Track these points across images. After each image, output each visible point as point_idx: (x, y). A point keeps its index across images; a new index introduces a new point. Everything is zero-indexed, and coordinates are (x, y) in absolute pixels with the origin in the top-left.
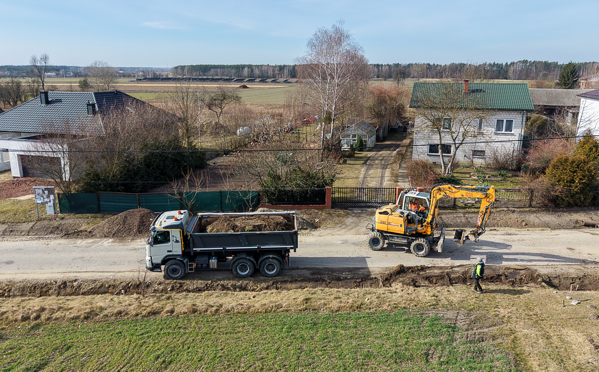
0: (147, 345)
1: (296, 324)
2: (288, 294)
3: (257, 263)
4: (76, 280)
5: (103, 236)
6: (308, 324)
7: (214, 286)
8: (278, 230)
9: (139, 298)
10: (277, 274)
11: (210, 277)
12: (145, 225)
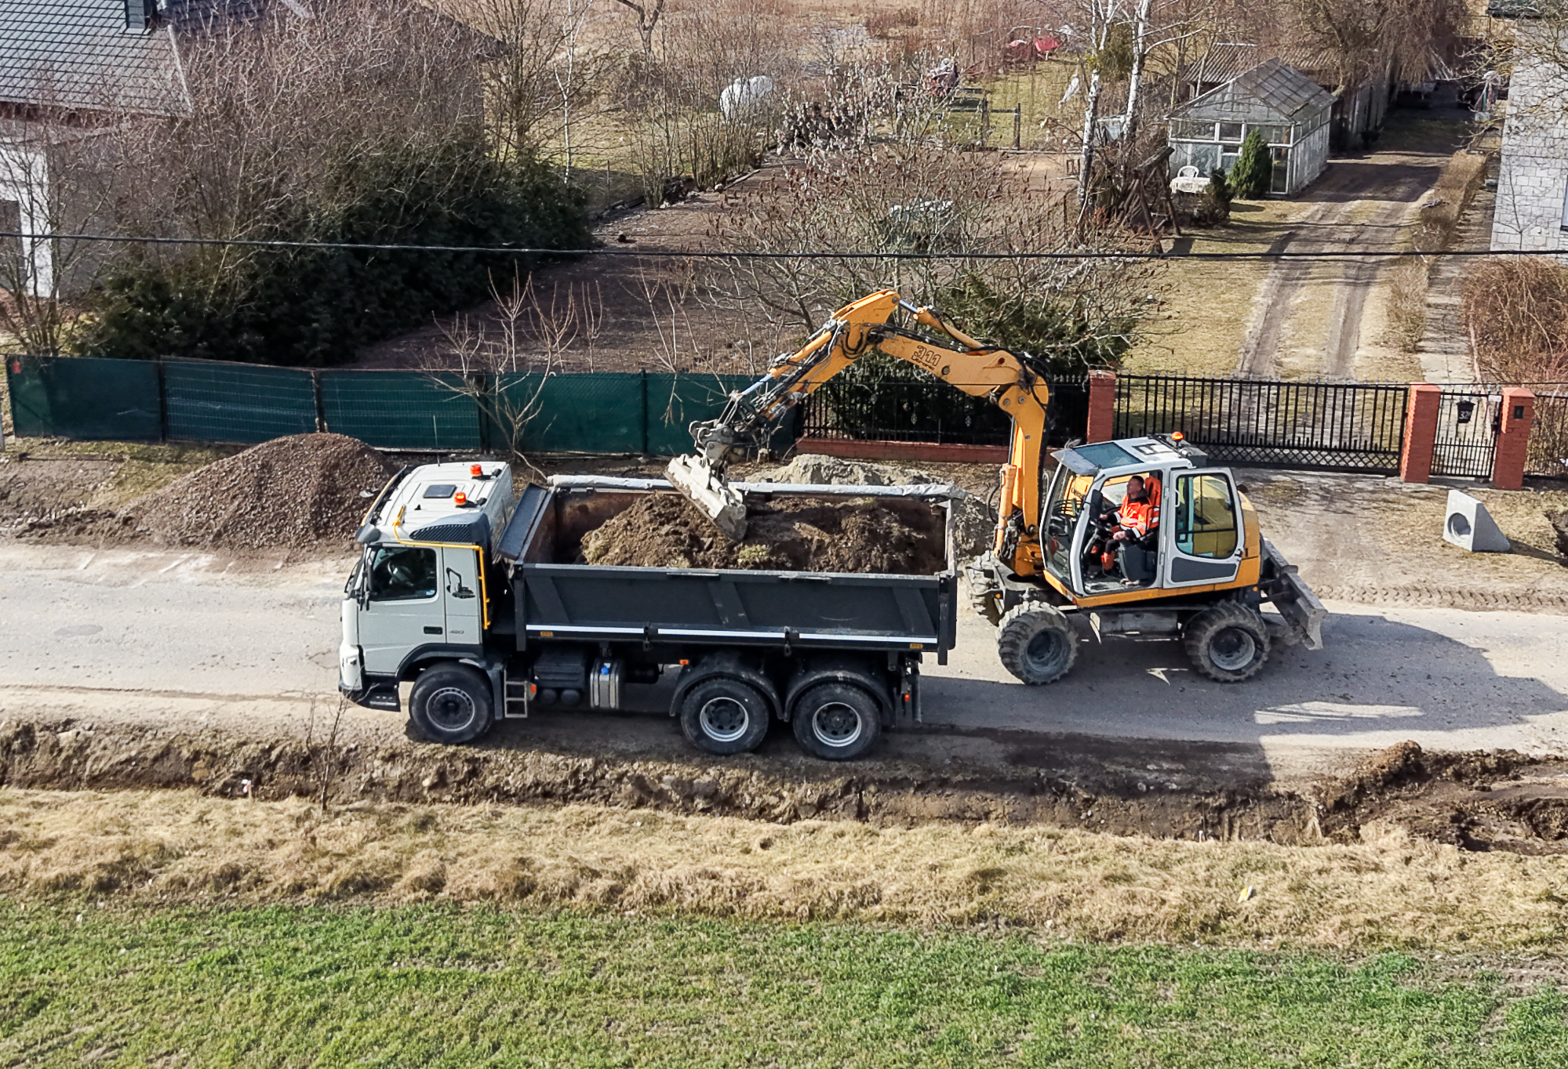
0: (335, 1022)
1: (937, 979)
2: (908, 843)
3: (782, 696)
4: (68, 724)
5: (177, 540)
6: (988, 983)
7: (604, 783)
8: (874, 570)
9: (308, 815)
10: (865, 752)
11: (588, 741)
12: (341, 502)
